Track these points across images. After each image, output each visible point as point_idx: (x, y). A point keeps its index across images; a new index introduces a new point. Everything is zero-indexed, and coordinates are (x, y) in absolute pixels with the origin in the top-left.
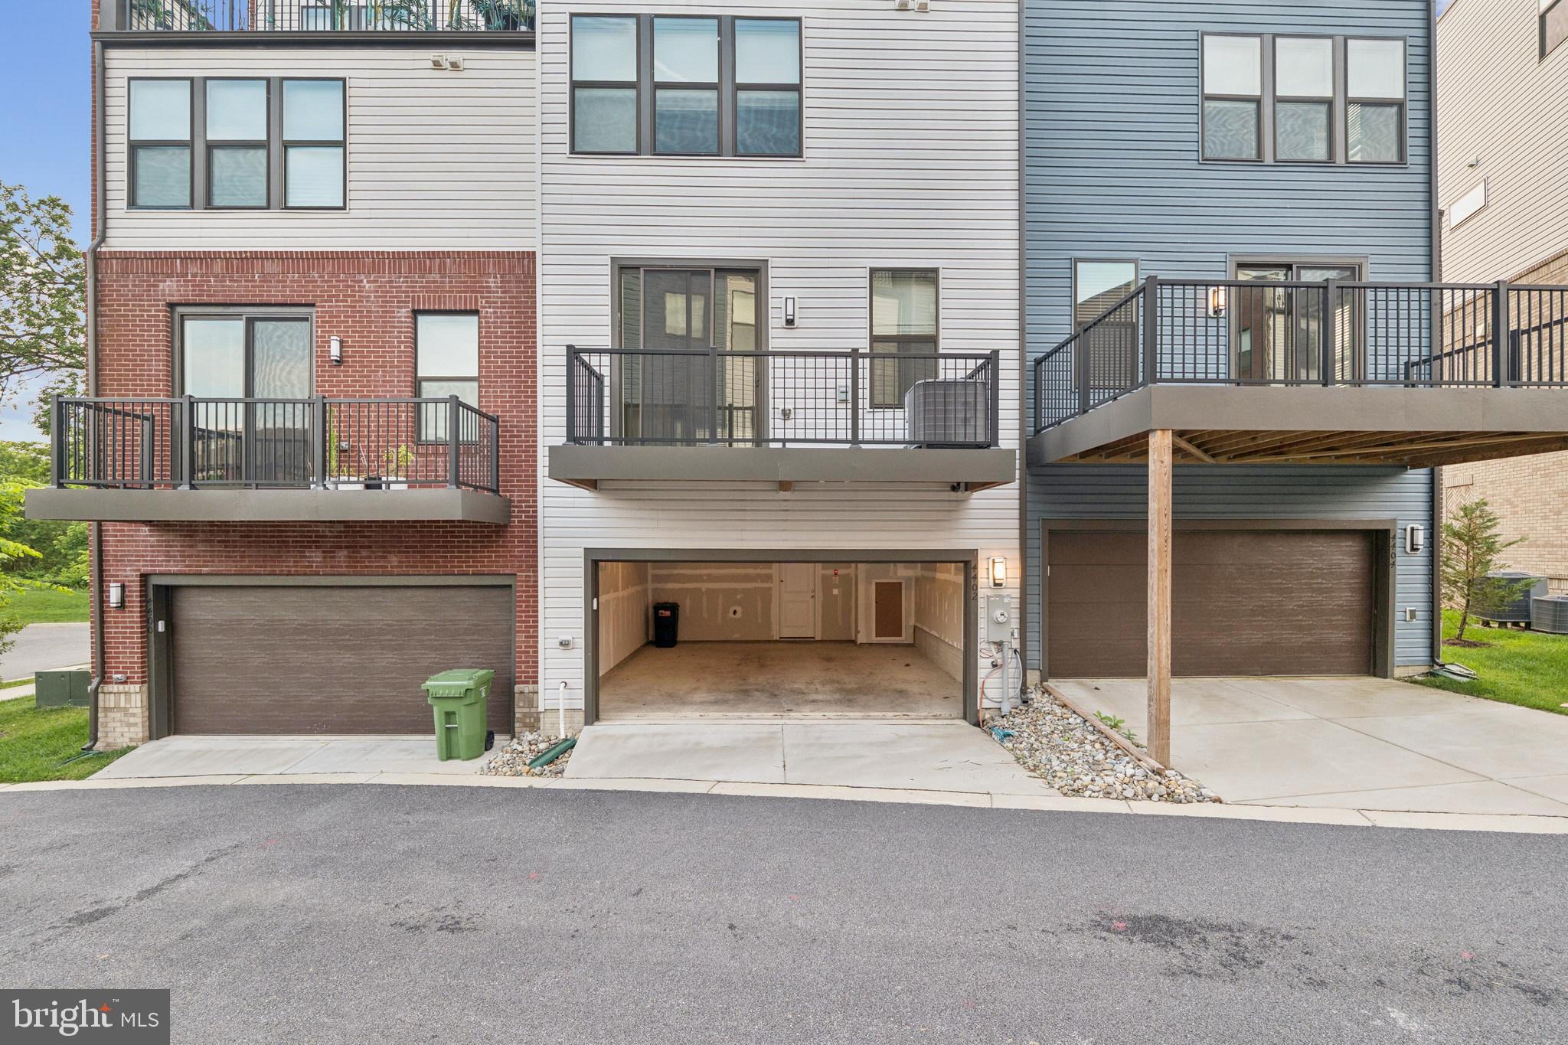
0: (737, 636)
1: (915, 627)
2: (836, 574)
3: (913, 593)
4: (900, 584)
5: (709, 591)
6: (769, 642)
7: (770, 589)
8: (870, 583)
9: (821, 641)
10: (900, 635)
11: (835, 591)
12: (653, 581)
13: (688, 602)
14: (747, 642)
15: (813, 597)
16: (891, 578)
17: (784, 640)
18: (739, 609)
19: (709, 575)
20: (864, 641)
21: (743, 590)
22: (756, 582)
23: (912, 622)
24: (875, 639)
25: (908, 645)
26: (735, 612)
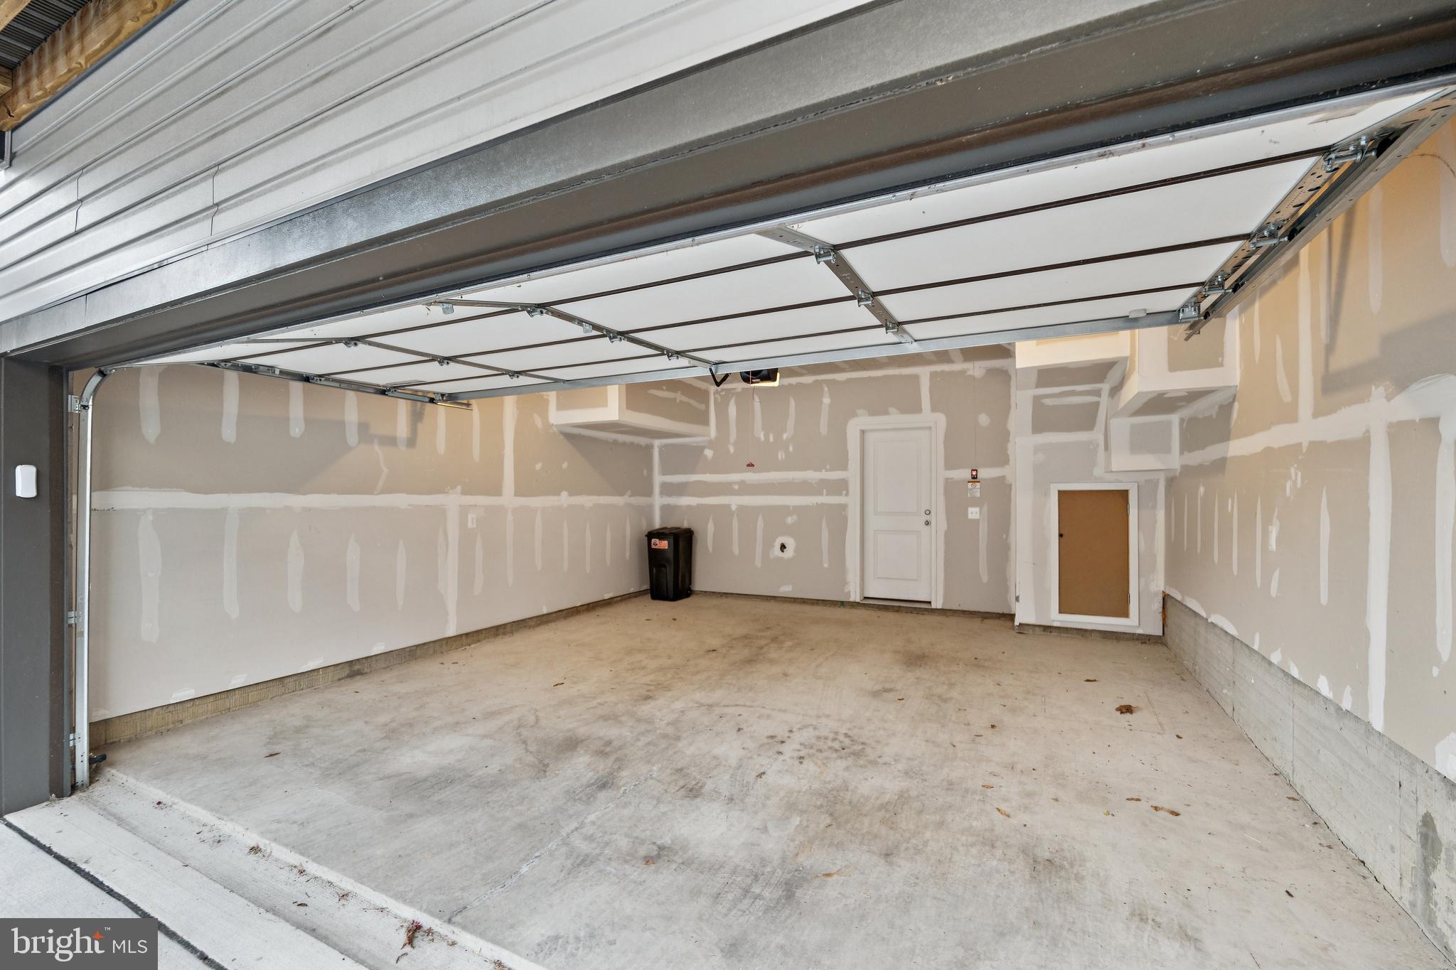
0: (786, 590)
1: (1166, 598)
2: (974, 477)
3: (1161, 515)
4: (1124, 494)
5: (741, 508)
6: (842, 604)
7: (843, 507)
8: (1046, 494)
9: (943, 612)
10: (1125, 614)
11: (974, 513)
12: (662, 493)
13: (711, 527)
14: (804, 601)
15: (927, 523)
16: (1102, 480)
17: (869, 604)
18: (790, 543)
19: (742, 483)
20: (1031, 620)
21: (798, 510)
22: (821, 494)
23: (1159, 584)
24: (1056, 618)
25: (1145, 639)
26: (783, 547)
